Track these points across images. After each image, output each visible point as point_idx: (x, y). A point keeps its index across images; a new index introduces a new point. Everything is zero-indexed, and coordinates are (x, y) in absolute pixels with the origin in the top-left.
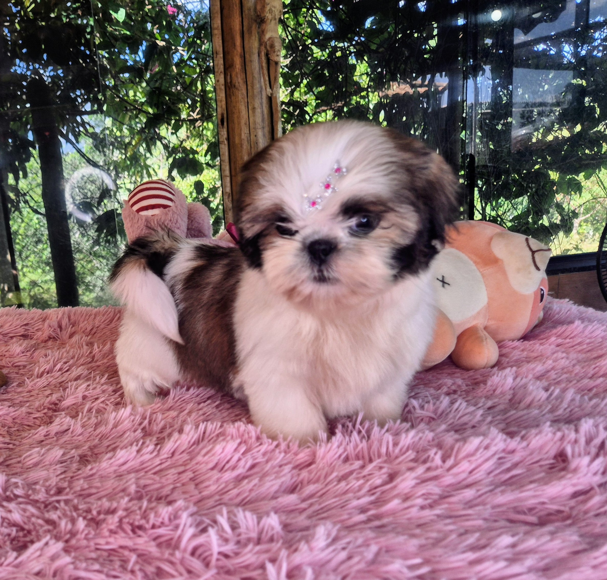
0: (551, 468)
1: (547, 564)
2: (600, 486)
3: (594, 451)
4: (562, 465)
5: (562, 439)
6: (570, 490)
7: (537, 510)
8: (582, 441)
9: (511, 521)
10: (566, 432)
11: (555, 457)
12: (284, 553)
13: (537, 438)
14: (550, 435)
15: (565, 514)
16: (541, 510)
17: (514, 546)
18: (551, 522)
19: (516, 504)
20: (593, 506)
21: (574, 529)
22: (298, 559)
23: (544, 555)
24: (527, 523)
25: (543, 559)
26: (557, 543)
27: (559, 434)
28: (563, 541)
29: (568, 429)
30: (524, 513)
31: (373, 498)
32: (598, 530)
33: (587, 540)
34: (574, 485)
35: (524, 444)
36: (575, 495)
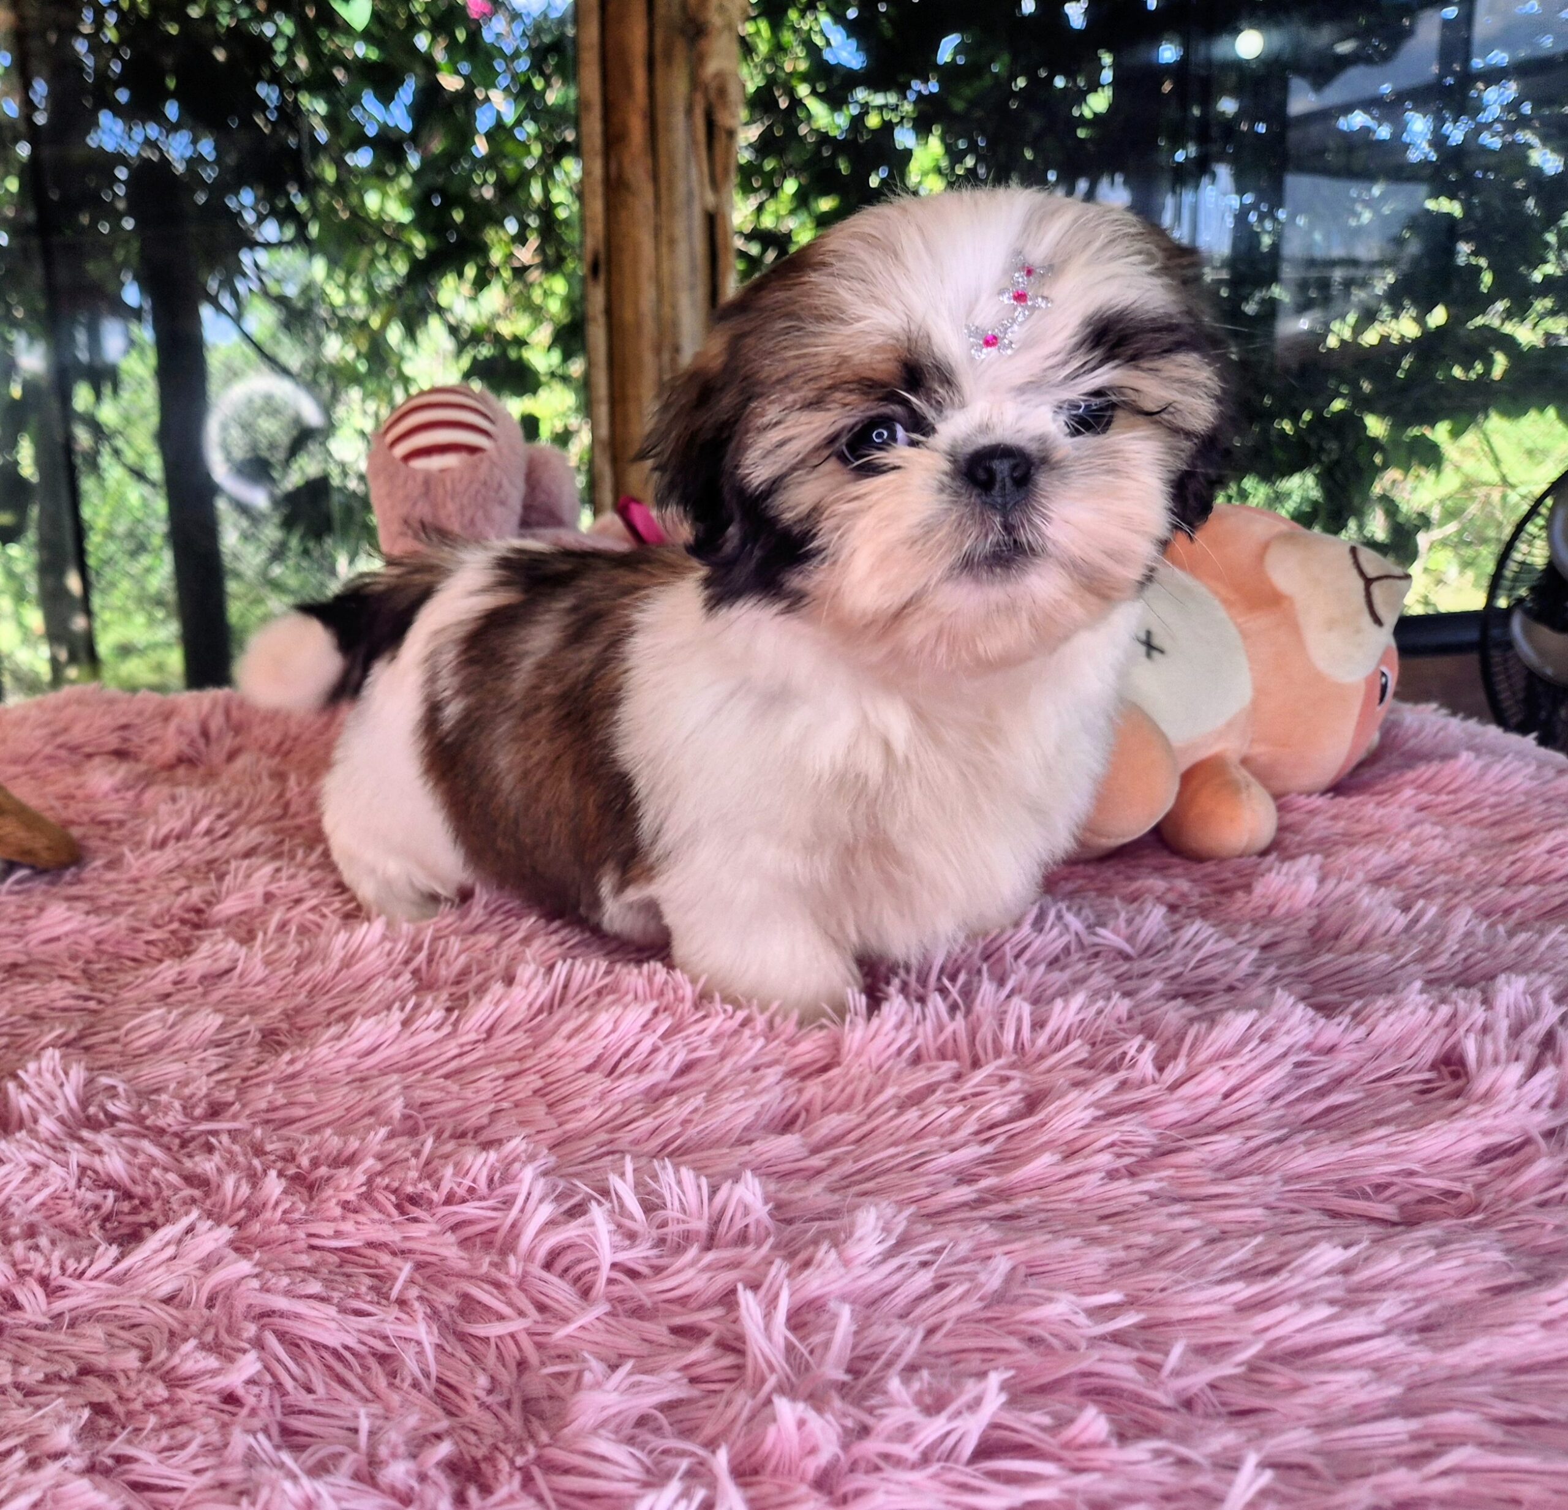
0: (1423, 1092)
1: (1428, 1316)
2: (1549, 1134)
3: (1529, 1052)
4: (1452, 1085)
5: (1451, 1022)
6: (1475, 1144)
7: (1393, 1190)
8: (1503, 1026)
9: (1334, 1214)
10: (1462, 1005)
11: (1433, 1067)
12: (779, 1269)
13: (1391, 1018)
14: (1422, 1012)
15: (1463, 1200)
16: (1406, 1191)
17: (1346, 1270)
18: (1435, 1218)
19: (1344, 1175)
20: (1533, 1181)
21: (1492, 1234)
22: (814, 1283)
23: (1420, 1293)
24: (1372, 1220)
25: (1419, 1302)
26: (1450, 1268)
27: (1445, 1011)
28: (1467, 1264)
29: (1465, 998)
30: (1366, 1196)
31: (988, 1148)
32: (1547, 1239)
33: (1525, 1261)
34: (1485, 1132)
35: (1361, 1032)
36: (1487, 1156)
